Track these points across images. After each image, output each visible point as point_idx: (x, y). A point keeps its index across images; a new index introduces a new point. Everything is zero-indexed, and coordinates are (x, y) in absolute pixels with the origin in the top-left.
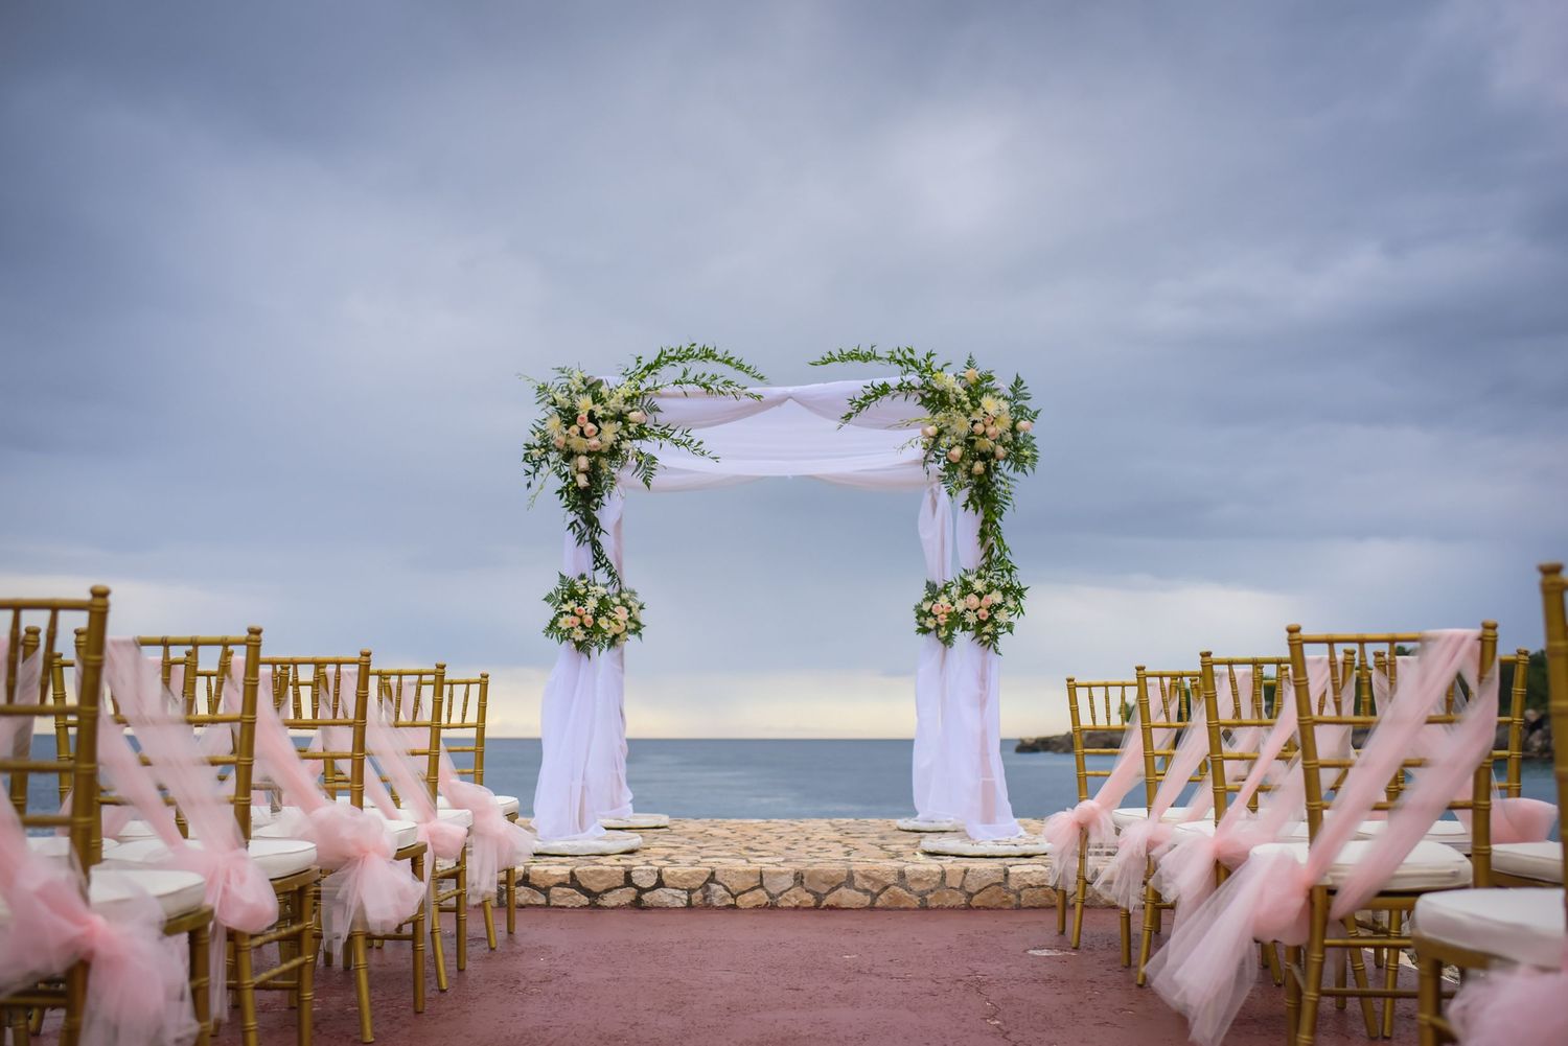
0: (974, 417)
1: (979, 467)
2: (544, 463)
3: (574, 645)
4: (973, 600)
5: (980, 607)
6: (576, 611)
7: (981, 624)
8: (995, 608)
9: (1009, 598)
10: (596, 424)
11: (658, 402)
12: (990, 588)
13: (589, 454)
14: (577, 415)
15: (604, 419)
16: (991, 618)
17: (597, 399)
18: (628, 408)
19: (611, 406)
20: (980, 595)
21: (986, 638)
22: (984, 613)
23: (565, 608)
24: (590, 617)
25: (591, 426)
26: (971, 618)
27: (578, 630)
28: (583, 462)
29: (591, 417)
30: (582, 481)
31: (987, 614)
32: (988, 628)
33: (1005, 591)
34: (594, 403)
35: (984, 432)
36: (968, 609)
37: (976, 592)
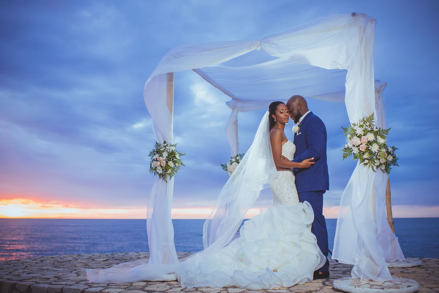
3: (158, 176)
4: (356, 141)
5: (361, 144)
6: (158, 159)
7: (362, 153)
8: (370, 143)
9: (378, 137)
12: (366, 132)
16: (368, 149)
20: (359, 137)
21: (366, 161)
22: (363, 148)
23: (155, 157)
24: (164, 162)
26: (356, 151)
27: (159, 168)
31: (365, 147)
32: (366, 156)
33: (376, 134)
36: (354, 146)
37: (357, 135)
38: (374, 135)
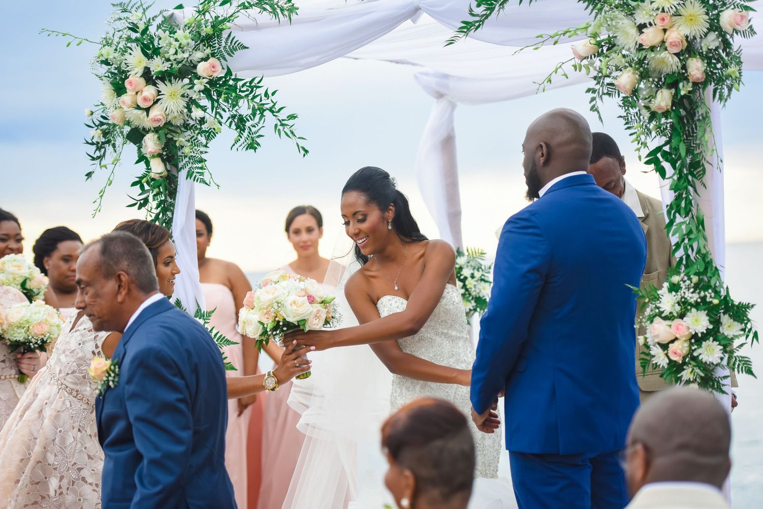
0: (641, 18)
1: (663, 99)
2: (109, 148)
4: (660, 328)
5: (674, 340)
7: (675, 367)
8: (697, 339)
10: (155, 84)
11: (241, 37)
12: (685, 306)
13: (156, 130)
14: (127, 77)
15: (165, 76)
16: (691, 356)
17: (150, 50)
18: (199, 55)
19: (172, 58)
20: (670, 320)
22: (678, 351)
25: (150, 91)
26: (660, 358)
28: (151, 143)
29: (147, 76)
30: (158, 167)
31: (686, 348)
32: (687, 374)
33: (715, 311)
34: (149, 57)
35: (663, 42)
36: (655, 344)
37: (663, 315)
38: (707, 315)
